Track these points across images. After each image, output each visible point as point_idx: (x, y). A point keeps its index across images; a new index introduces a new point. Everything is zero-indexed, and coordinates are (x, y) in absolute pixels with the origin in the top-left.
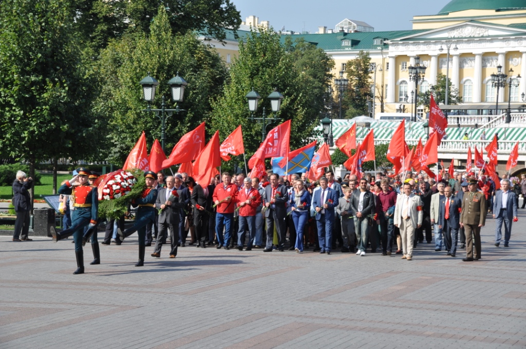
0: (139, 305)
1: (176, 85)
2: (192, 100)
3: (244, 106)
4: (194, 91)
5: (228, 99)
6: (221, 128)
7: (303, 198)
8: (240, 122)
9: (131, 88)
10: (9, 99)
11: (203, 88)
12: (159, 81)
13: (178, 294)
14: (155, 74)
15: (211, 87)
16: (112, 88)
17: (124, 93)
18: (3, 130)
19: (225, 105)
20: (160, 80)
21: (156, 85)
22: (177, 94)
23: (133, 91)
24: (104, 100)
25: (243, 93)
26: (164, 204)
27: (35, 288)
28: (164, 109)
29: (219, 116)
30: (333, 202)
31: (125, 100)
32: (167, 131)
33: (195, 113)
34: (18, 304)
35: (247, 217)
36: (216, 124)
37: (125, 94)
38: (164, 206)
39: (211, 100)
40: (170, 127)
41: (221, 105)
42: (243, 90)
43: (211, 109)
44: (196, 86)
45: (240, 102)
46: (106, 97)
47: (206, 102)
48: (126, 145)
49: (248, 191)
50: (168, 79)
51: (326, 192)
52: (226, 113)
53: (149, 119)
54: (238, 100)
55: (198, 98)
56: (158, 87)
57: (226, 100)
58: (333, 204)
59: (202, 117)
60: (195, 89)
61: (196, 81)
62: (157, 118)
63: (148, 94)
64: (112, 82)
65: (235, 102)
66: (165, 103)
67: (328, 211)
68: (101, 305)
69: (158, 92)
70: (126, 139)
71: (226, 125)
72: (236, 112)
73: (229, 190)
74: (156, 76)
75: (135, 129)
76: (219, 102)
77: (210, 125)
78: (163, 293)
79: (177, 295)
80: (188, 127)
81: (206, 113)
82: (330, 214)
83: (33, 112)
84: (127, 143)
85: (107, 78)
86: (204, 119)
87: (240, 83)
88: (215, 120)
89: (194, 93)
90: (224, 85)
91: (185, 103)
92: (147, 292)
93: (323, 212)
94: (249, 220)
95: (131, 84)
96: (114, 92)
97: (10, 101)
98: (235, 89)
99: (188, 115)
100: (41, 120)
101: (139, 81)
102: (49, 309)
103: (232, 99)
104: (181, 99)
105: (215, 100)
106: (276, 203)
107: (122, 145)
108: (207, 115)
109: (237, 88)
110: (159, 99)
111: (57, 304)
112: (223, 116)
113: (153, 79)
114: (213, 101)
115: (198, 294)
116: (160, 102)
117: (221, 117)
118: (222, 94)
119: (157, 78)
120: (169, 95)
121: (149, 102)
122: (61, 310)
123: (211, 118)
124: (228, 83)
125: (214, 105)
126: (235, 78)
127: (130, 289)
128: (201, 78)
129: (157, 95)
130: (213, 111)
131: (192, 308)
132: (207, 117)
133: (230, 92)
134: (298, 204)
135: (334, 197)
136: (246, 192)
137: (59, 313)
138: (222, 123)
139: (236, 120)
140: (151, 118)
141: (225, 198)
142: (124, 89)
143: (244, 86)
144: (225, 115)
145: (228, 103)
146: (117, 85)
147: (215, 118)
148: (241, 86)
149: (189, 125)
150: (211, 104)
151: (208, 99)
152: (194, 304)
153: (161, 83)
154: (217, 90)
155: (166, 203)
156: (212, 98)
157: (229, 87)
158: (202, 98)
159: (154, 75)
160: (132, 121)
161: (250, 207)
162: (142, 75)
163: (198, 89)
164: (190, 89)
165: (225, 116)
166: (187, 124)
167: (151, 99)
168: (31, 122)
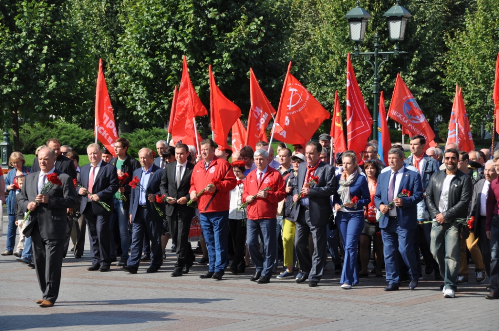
0: (334, 318)
1: (395, 18)
2: (420, 38)
3: (495, 44)
4: (423, 26)
5: (472, 34)
6: (460, 75)
7: (354, 189)
8: (488, 66)
9: (336, 24)
10: (178, 44)
11: (436, 21)
12: (372, 13)
13: (388, 304)
14: (368, 3)
15: (448, 19)
16: (310, 25)
17: (325, 32)
18: (168, 85)
19: (466, 43)
20: (374, 11)
21: (367, 19)
22: (396, 30)
23: (337, 29)
24: (300, 41)
25: (494, 25)
26: (34, 201)
27: (203, 290)
28: (377, 51)
29: (458, 59)
30: (411, 194)
31: (326, 41)
32: (384, 83)
33: (423, 56)
34: (181, 311)
35: (261, 220)
36: (453, 70)
37: (327, 33)
38: (34, 204)
39: (447, 37)
40: (388, 78)
41: (460, 43)
42: (494, 20)
43: (446, 49)
44: (425, 18)
45: (489, 37)
46: (303, 37)
47: (439, 40)
48: (328, 103)
49: (261, 174)
50: (385, 9)
51: (399, 177)
52: (468, 55)
53: (359, 68)
54: (486, 34)
55: (428, 34)
56: (371, 22)
57: (467, 35)
58: (413, 197)
59: (433, 60)
60: (423, 23)
61: (426, 11)
62: (368, 65)
63: (356, 31)
64: (311, 16)
65: (480, 38)
66: (379, 43)
67: (403, 210)
68: (284, 316)
69: (370, 28)
70: (328, 94)
71: (467, 71)
72: (483, 51)
73: (213, 170)
74: (369, 6)
75: (339, 81)
76: (458, 39)
77: (444, 72)
78: (369, 302)
79: (388, 307)
80: (413, 76)
81: (439, 56)
82: (407, 217)
83: (206, 60)
84: (328, 100)
85: (305, 12)
86: (435, 63)
87: (491, 10)
88: (451, 64)
89: (422, 28)
90: (466, 14)
91: (408, 42)
92: (347, 301)
93: (394, 213)
94: (264, 227)
95: (334, 19)
96: (312, 30)
97: (179, 47)
98: (481, 19)
99: (414, 60)
100: (217, 71)
101: (346, 13)
102: (218, 319)
103: (477, 33)
104: (402, 36)
105: (452, 35)
106: (311, 196)
107: (323, 102)
108: (440, 58)
109: (485, 17)
110: (371, 39)
111: (228, 312)
112: (463, 59)
113: (364, 11)
114: (449, 38)
115: (418, 305)
116: (373, 42)
117: (460, 60)
118: (463, 28)
119: (371, 8)
120: (386, 33)
121: (357, 43)
122: (234, 321)
123: (446, 62)
124: (473, 10)
125: (450, 43)
126: (482, 3)
127: (324, 295)
128: (433, 6)
129: (370, 32)
130: (449, 51)
131: (407, 324)
132: (440, 61)
133: (474, 25)
134: (346, 199)
135: (413, 185)
136: (258, 176)
137: (230, 325)
138: (462, 69)
139: (483, 64)
140: (361, 65)
141: (204, 186)
142: (326, 26)
143: (495, 15)
144: (466, 57)
145: (471, 40)
146: (318, 21)
147: (451, 62)
148: (492, 15)
149: (415, 73)
150: (446, 43)
151: (442, 35)
152: (411, 320)
153: (375, 16)
154: (455, 22)
155: (37, 198)
156: (448, 34)
157: (473, 16)
158: (434, 35)
159: (366, 5)
160: (335, 70)
161: (264, 204)
162: (351, 6)
163: (428, 21)
164: (417, 22)
165: (466, 59)
166: (412, 71)
167: (360, 39)
168: (204, 74)
